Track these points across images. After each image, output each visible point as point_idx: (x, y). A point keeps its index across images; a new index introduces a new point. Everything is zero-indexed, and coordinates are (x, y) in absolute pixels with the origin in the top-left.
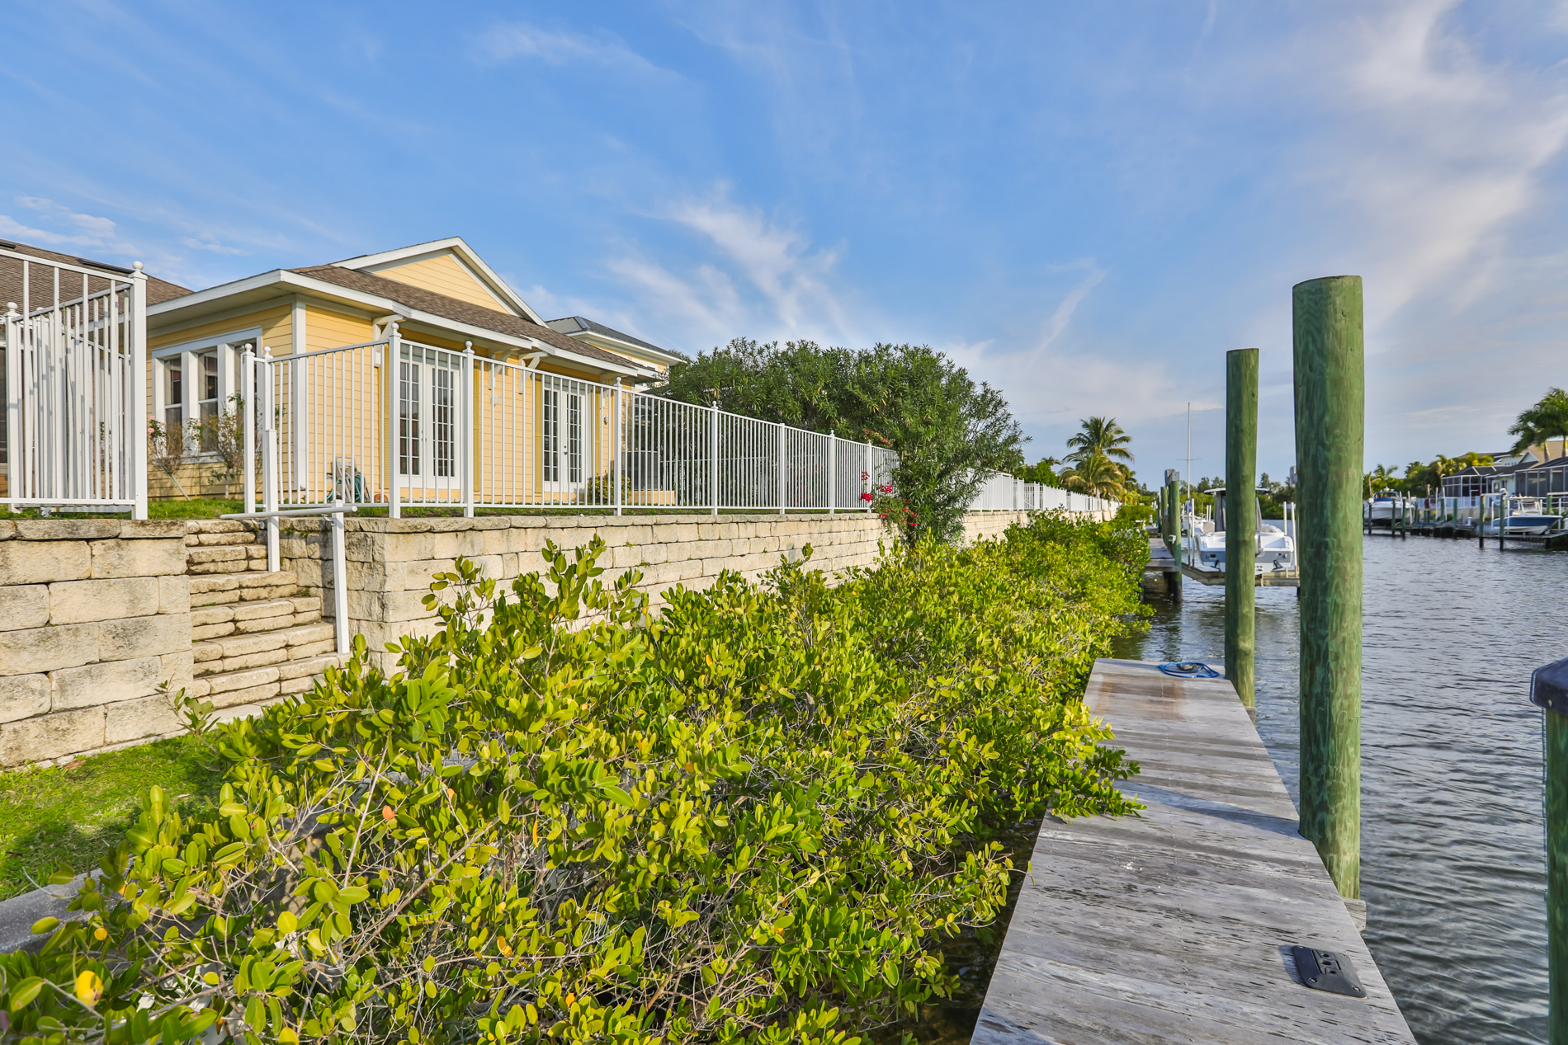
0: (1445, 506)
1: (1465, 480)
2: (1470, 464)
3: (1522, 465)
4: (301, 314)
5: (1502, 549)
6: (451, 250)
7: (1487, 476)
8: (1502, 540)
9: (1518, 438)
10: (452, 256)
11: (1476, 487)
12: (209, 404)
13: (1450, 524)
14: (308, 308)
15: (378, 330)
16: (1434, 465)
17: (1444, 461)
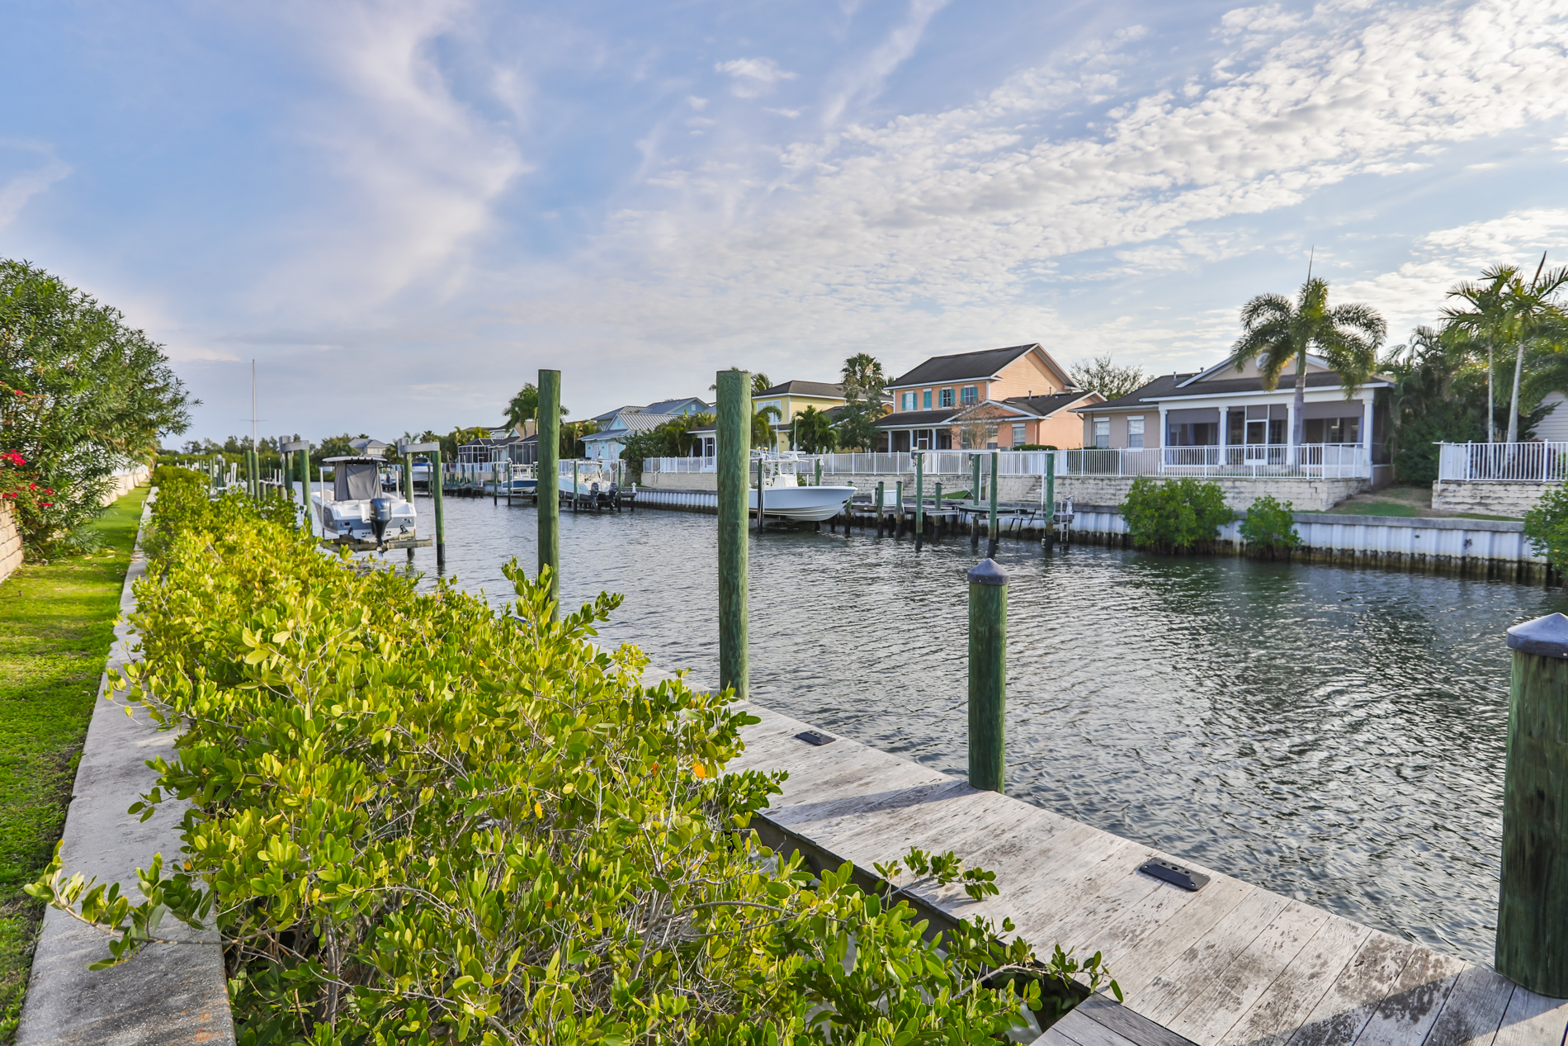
0: (465, 471)
1: (475, 449)
2: (477, 437)
3: (510, 439)
5: (509, 505)
7: (489, 447)
8: (509, 498)
9: (508, 418)
11: (483, 456)
13: (469, 485)
16: (452, 435)
17: (459, 431)
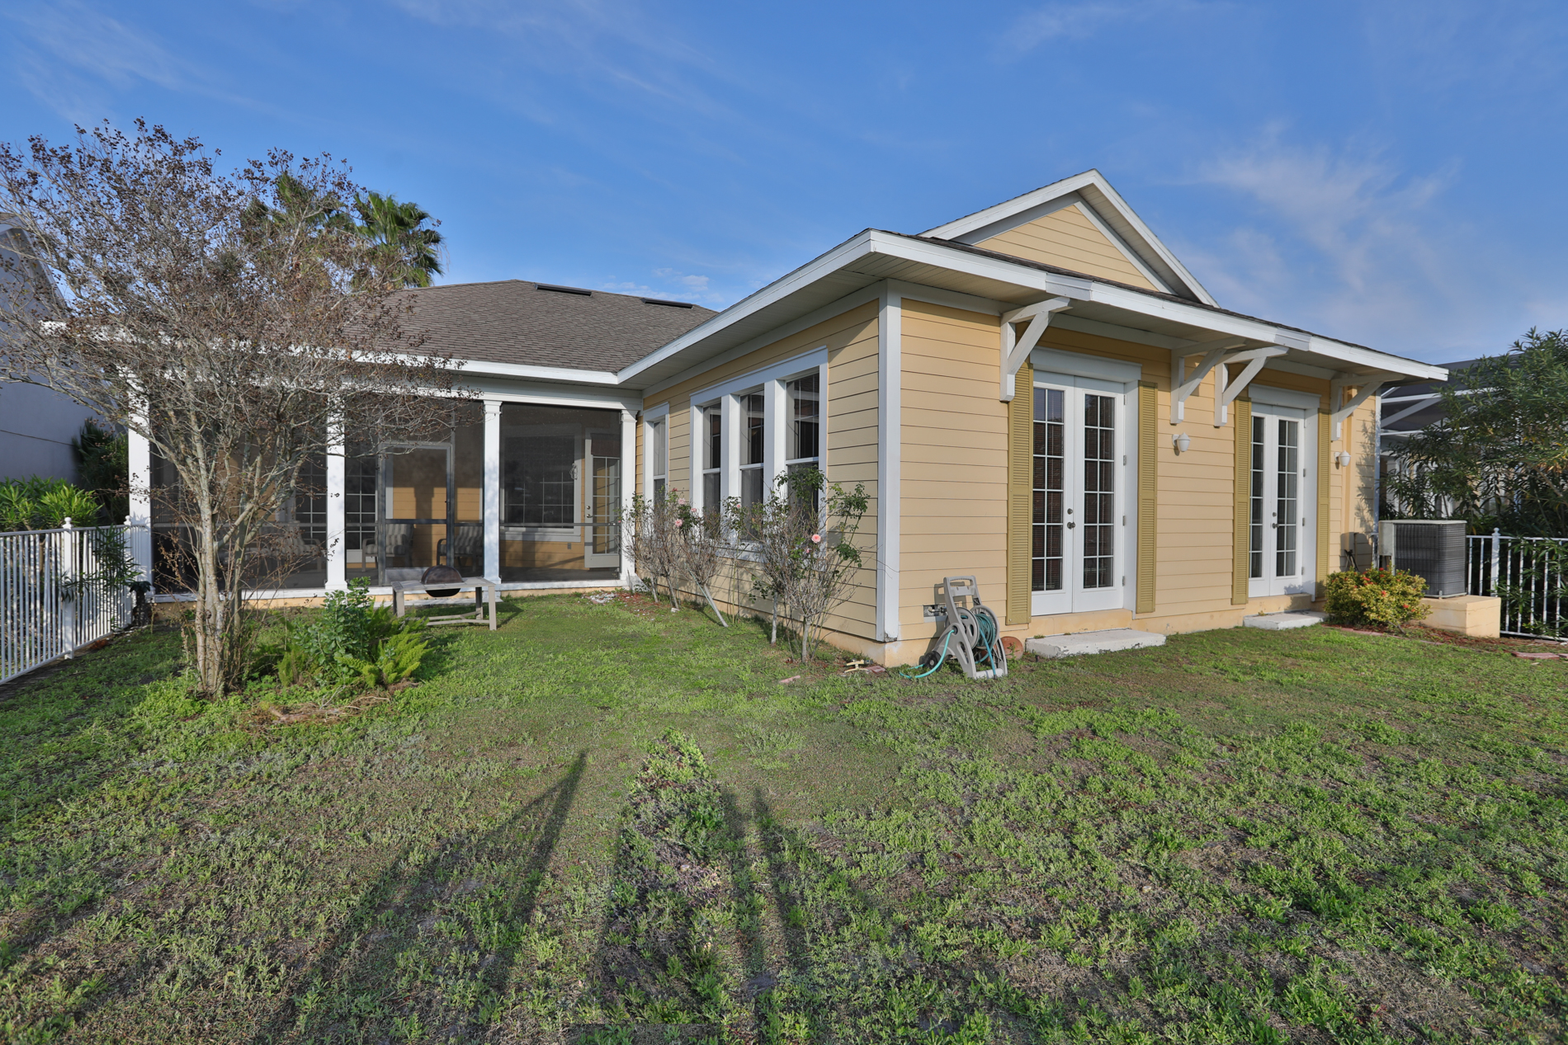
4: (893, 316)
6: (1078, 195)
10: (1079, 205)
12: (753, 470)
14: (906, 304)
15: (1010, 332)
